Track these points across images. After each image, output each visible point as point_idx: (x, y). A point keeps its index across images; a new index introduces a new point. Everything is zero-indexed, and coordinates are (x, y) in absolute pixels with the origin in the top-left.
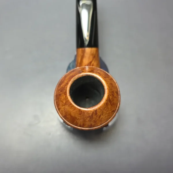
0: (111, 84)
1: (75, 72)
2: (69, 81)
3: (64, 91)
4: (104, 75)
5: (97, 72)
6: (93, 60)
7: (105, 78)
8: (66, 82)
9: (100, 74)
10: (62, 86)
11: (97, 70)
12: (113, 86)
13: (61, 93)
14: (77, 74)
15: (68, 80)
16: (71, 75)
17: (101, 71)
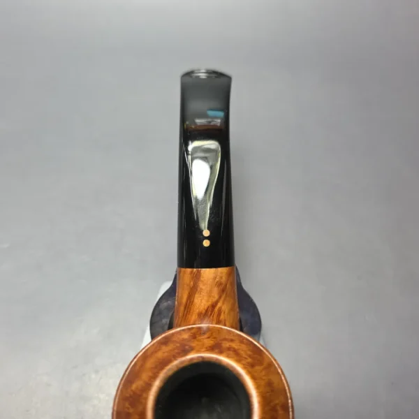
0: (270, 384)
1: (171, 346)
2: (154, 377)
3: (140, 408)
4: (250, 356)
5: (229, 349)
6: (220, 297)
7: (252, 366)
8: (145, 376)
9: (237, 356)
10: (134, 387)
11: (232, 340)
12: (272, 391)
13: (131, 410)
14: (175, 357)
15: (150, 374)
16: (160, 355)
17: (242, 340)
